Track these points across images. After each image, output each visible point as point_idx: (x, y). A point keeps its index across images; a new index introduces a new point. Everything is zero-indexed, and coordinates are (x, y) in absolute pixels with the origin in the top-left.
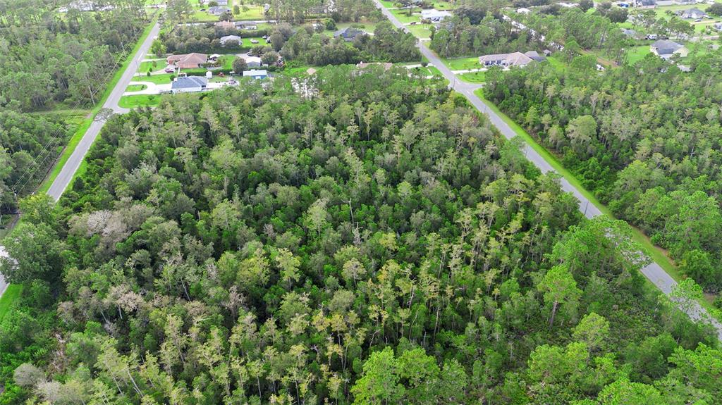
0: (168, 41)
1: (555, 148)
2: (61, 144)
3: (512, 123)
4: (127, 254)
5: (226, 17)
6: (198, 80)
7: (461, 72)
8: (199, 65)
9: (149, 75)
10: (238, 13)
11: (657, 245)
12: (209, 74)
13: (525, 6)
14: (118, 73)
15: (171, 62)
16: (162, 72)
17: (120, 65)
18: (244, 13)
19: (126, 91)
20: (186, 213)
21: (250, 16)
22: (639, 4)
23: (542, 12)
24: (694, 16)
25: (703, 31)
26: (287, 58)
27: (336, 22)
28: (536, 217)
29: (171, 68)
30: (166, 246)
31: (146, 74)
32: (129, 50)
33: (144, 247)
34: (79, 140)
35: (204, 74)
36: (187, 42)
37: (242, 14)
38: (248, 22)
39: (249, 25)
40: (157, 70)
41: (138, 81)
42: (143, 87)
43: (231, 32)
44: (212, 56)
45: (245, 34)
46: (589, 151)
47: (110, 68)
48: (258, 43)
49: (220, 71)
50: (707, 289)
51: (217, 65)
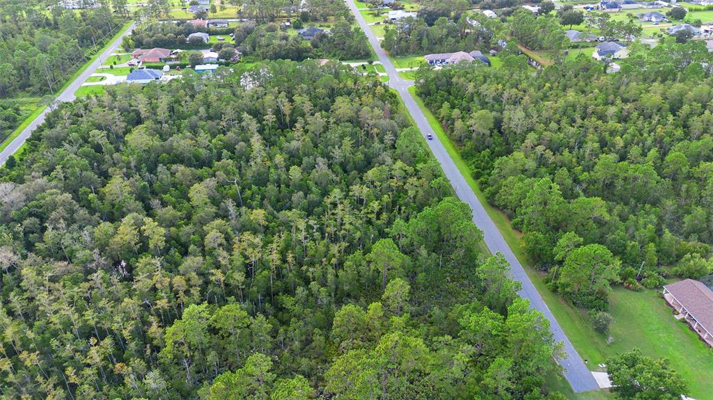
0: (138, 36)
1: (460, 141)
2: (10, 128)
3: (432, 117)
4: (20, 220)
5: (201, 15)
6: (152, 73)
7: (404, 70)
8: (160, 59)
9: (112, 67)
10: (215, 12)
11: (516, 229)
12: (166, 68)
13: (490, 8)
14: (85, 66)
15: (135, 57)
16: (125, 65)
17: (89, 59)
18: (221, 12)
19: (86, 81)
20: (84, 187)
21: (226, 14)
22: (604, 7)
23: (504, 14)
24: (653, 19)
25: (655, 34)
26: (245, 54)
27: (303, 21)
28: (406, 200)
29: (134, 61)
30: (53, 215)
31: (109, 67)
32: (102, 45)
33: (36, 215)
34: (28, 125)
35: (161, 68)
36: (154, 38)
37: (219, 13)
38: (222, 20)
39: (222, 23)
40: (121, 63)
41: (101, 72)
42: (102, 79)
43: (200, 29)
44: (175, 51)
45: (213, 31)
46: (486, 143)
47: (77, 61)
48: (224, 40)
49: (178, 65)
50: (542, 267)
51: (177, 59)
